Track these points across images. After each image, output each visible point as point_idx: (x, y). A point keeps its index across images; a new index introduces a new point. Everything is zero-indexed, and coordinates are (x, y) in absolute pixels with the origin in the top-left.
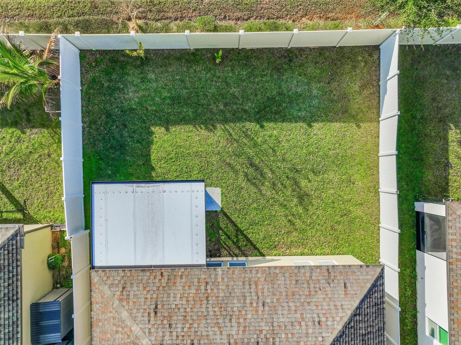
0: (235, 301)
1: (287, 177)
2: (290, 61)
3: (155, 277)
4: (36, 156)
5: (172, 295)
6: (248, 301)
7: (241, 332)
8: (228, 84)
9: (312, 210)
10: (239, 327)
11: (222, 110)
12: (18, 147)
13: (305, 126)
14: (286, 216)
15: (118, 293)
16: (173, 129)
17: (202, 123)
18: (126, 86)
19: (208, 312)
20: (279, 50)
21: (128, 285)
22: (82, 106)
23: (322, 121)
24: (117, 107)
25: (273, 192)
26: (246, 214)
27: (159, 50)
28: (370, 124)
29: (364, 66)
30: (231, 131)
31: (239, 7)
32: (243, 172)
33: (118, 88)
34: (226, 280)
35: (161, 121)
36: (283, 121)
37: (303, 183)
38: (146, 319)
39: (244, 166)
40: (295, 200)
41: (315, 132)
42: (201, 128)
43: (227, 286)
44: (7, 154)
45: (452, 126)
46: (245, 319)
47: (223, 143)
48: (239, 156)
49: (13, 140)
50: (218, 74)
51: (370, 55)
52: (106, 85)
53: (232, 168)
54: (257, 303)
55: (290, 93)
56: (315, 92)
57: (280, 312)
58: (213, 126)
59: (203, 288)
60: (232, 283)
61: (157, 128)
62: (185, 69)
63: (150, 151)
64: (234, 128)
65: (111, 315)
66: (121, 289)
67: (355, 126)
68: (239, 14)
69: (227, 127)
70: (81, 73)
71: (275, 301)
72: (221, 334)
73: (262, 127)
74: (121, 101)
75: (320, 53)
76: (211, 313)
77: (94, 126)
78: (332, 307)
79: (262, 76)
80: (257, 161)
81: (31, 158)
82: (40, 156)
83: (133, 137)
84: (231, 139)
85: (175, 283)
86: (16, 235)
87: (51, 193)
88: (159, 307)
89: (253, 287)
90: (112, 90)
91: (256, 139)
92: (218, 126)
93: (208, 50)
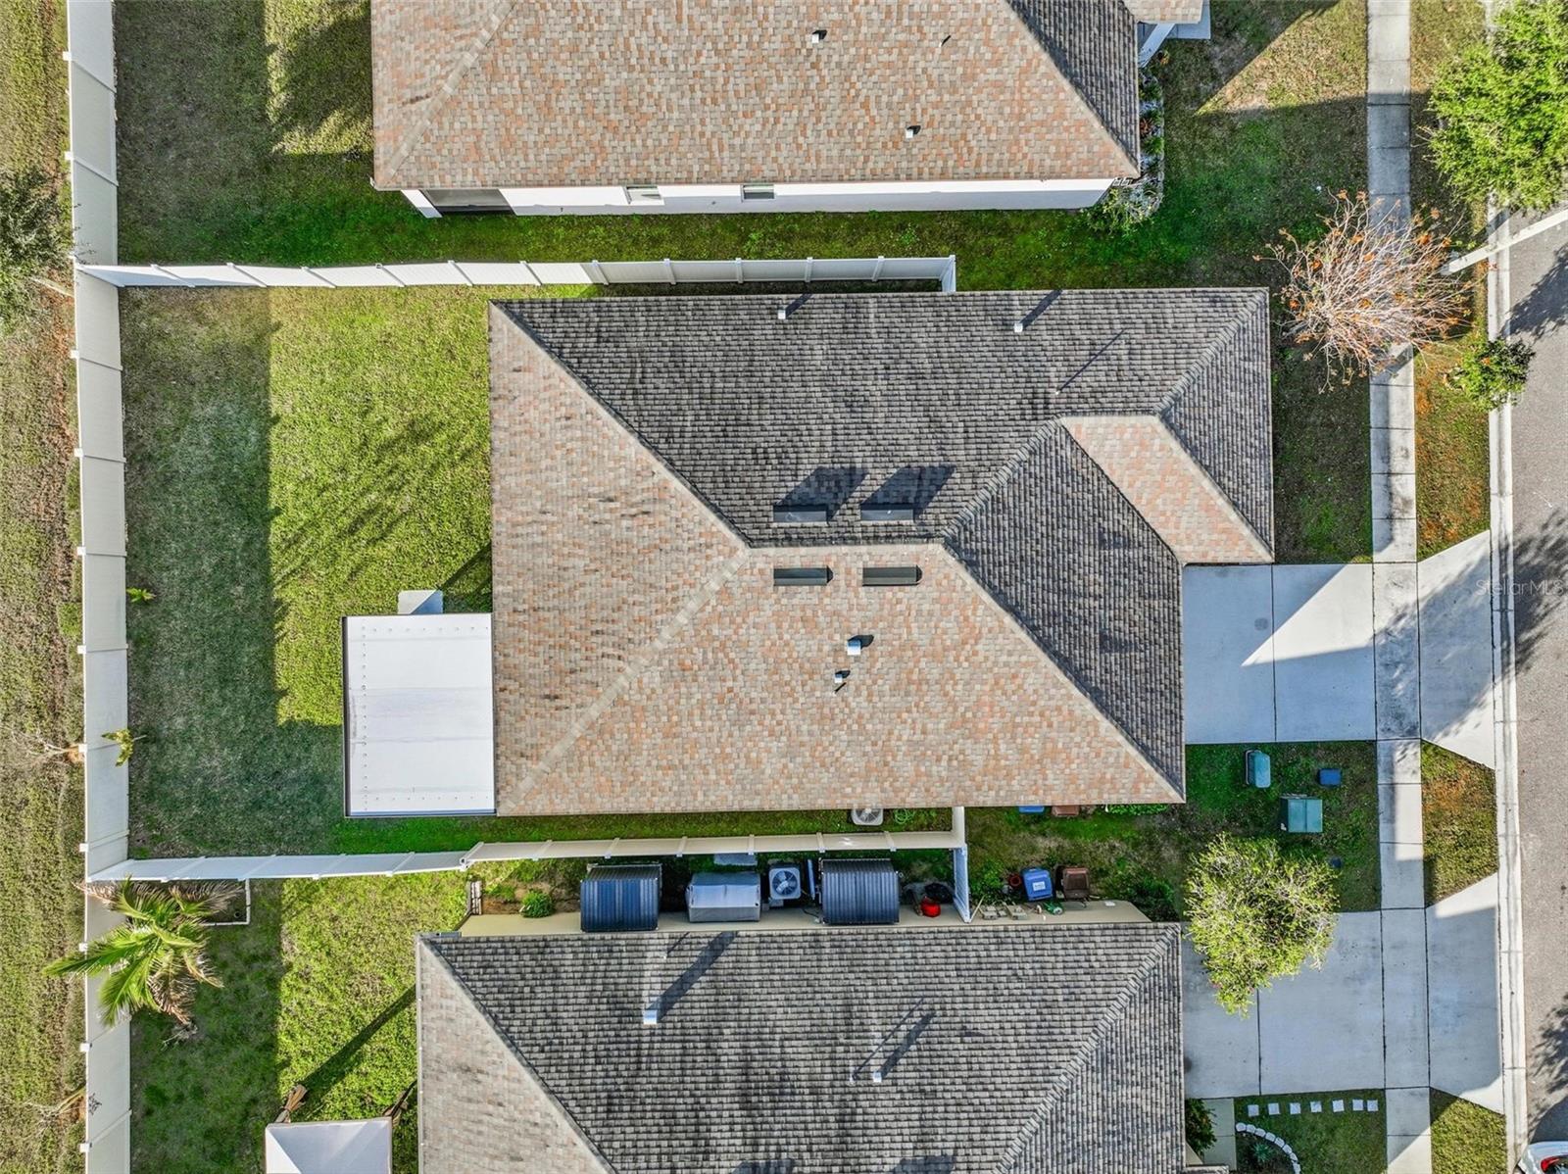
0: (539, 561)
1: (377, 463)
2: (150, 457)
3: (507, 701)
4: (335, 944)
5: (531, 671)
6: (538, 539)
7: (581, 552)
8: (196, 577)
9: (441, 416)
10: (574, 555)
11: (246, 588)
12: (319, 978)
13: (275, 430)
14: (453, 465)
15: (529, 763)
16: (282, 683)
17: (271, 627)
18: (198, 773)
19: (554, 608)
20: (128, 479)
21: (518, 747)
22: (238, 855)
23: (267, 395)
24: (239, 788)
25: (405, 488)
26: (450, 542)
27: (129, 708)
28: (273, 306)
29: (159, 316)
30: (287, 570)
31: (44, 557)
32: (366, 547)
33: (203, 786)
34: (510, 578)
35: (266, 706)
36: (267, 471)
37: (389, 432)
38: (564, 712)
39: (354, 546)
40: (422, 447)
41: (289, 410)
42: (281, 628)
43: (519, 575)
44: (331, 997)
45: (275, 148)
46: (564, 544)
47: (309, 586)
48: (336, 556)
49: (304, 987)
50: (176, 596)
51: (138, 305)
52: (196, 810)
53: (359, 568)
54: (542, 523)
55: (213, 458)
56: (210, 410)
57: (554, 485)
58: (276, 607)
59: (521, 618)
60: (515, 568)
61: (281, 712)
62: (166, 659)
63: (326, 727)
64: (281, 563)
65: (565, 774)
66: (524, 760)
67: (278, 334)
68: (59, 556)
69: (279, 578)
70: (174, 856)
71: (539, 493)
72: (582, 585)
73: (278, 512)
74: (228, 781)
75: (135, 401)
76: (556, 602)
77: (278, 834)
78: (547, 395)
79: (179, 512)
80: (345, 522)
81: (340, 954)
82: (335, 935)
83: (299, 759)
84: (302, 572)
85: (515, 666)
86: (433, 944)
87: (409, 915)
88: (547, 692)
89: (520, 530)
90: (208, 799)
91: (301, 524)
92: (276, 596)
93: (129, 616)
